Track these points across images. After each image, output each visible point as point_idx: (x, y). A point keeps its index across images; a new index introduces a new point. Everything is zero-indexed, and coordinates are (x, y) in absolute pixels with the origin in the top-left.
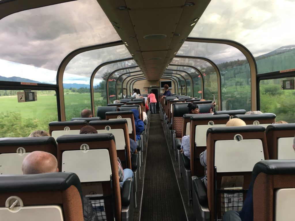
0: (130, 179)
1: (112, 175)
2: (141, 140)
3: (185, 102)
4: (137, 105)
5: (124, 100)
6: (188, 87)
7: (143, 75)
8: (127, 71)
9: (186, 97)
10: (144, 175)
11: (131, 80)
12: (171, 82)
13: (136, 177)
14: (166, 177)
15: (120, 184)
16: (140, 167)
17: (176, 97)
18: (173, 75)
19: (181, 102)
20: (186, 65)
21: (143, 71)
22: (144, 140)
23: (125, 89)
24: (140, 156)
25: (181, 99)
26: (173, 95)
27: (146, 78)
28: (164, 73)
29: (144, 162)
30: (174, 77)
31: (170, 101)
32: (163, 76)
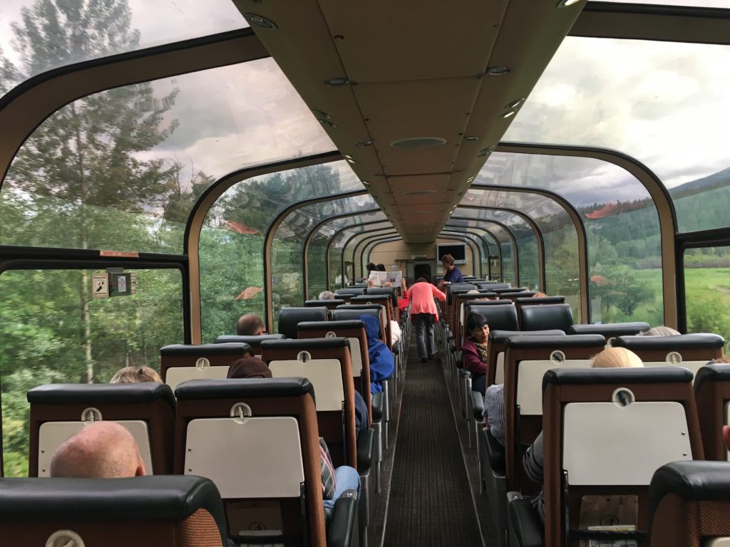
0: (351, 494)
1: (305, 482)
2: (383, 394)
3: (498, 298)
4: (377, 304)
5: (348, 291)
6: (505, 260)
7: (394, 230)
8: (355, 221)
9: (501, 285)
10: (390, 484)
11: (363, 242)
12: (463, 247)
13: (367, 487)
14: (446, 491)
15: (327, 505)
16: (381, 462)
17: (475, 284)
18: (468, 230)
19: (487, 300)
20: (501, 206)
21: (392, 221)
22: (393, 393)
23: (348, 263)
24: (380, 435)
25: (486, 292)
26: (467, 280)
27: (401, 238)
28: (447, 226)
29: (392, 449)
30: (471, 236)
31: (460, 295)
32: (442, 232)
